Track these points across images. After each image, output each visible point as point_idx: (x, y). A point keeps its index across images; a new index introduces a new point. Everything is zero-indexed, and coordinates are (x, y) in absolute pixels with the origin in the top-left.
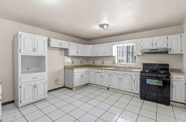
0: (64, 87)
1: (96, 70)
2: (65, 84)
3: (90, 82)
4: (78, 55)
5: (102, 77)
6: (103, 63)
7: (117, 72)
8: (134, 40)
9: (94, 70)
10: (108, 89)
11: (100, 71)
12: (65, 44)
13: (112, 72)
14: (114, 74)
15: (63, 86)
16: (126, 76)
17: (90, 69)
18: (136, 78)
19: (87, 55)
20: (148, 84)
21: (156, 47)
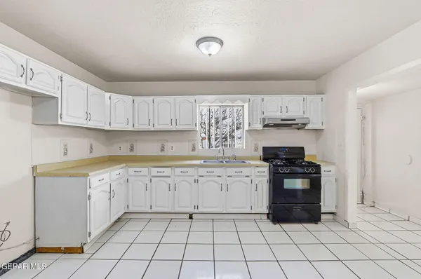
0: (34, 251)
1: (154, 171)
2: (35, 239)
3: (131, 209)
4: (91, 124)
5: (173, 188)
6: (162, 150)
7: (217, 171)
8: (249, 96)
9: (144, 171)
10: (191, 217)
11: (167, 171)
12: (46, 78)
13: (202, 171)
14: (210, 176)
15: (31, 247)
16: (237, 179)
17: (131, 170)
18: (261, 179)
19: (115, 127)
20: (287, 190)
21: (287, 114)
